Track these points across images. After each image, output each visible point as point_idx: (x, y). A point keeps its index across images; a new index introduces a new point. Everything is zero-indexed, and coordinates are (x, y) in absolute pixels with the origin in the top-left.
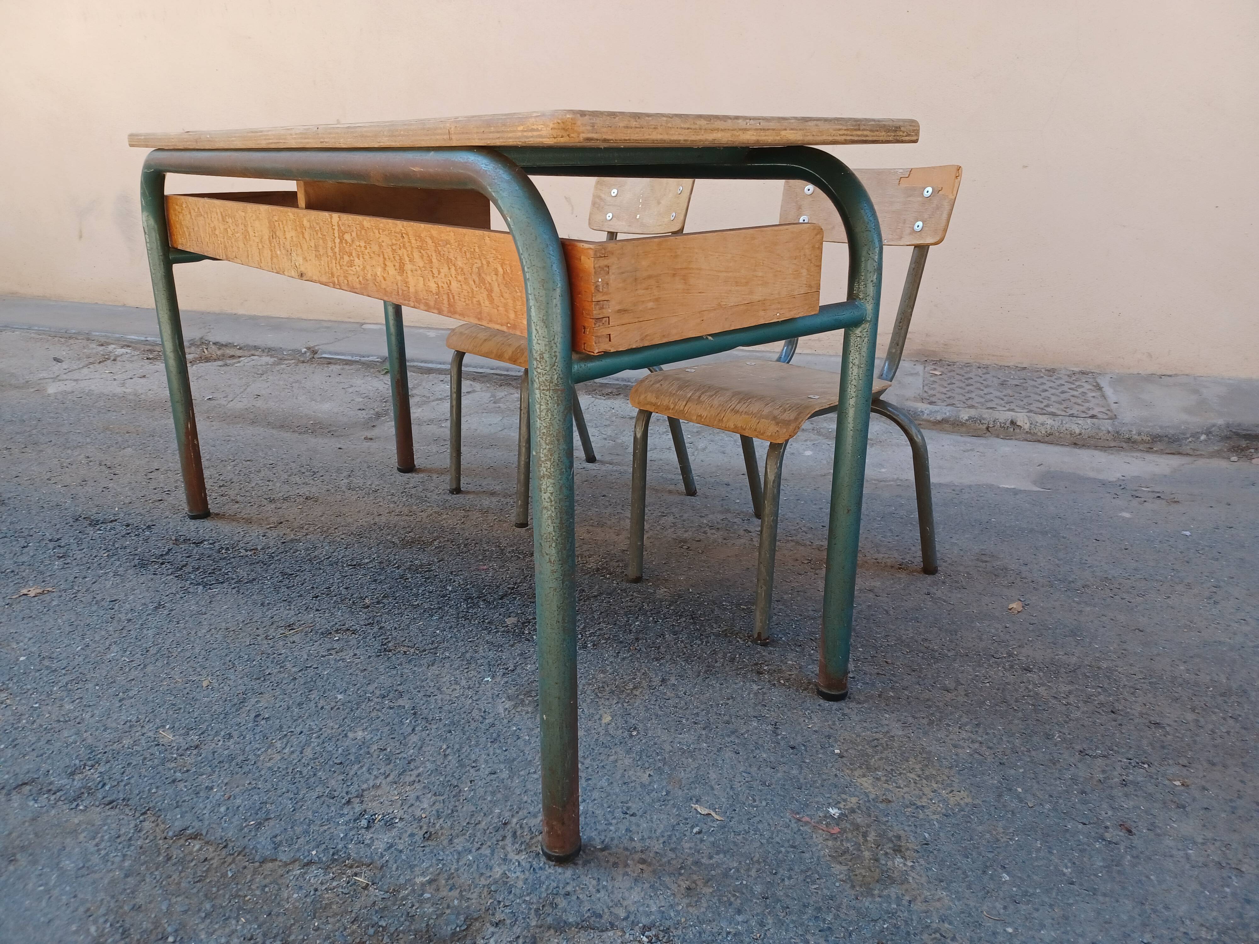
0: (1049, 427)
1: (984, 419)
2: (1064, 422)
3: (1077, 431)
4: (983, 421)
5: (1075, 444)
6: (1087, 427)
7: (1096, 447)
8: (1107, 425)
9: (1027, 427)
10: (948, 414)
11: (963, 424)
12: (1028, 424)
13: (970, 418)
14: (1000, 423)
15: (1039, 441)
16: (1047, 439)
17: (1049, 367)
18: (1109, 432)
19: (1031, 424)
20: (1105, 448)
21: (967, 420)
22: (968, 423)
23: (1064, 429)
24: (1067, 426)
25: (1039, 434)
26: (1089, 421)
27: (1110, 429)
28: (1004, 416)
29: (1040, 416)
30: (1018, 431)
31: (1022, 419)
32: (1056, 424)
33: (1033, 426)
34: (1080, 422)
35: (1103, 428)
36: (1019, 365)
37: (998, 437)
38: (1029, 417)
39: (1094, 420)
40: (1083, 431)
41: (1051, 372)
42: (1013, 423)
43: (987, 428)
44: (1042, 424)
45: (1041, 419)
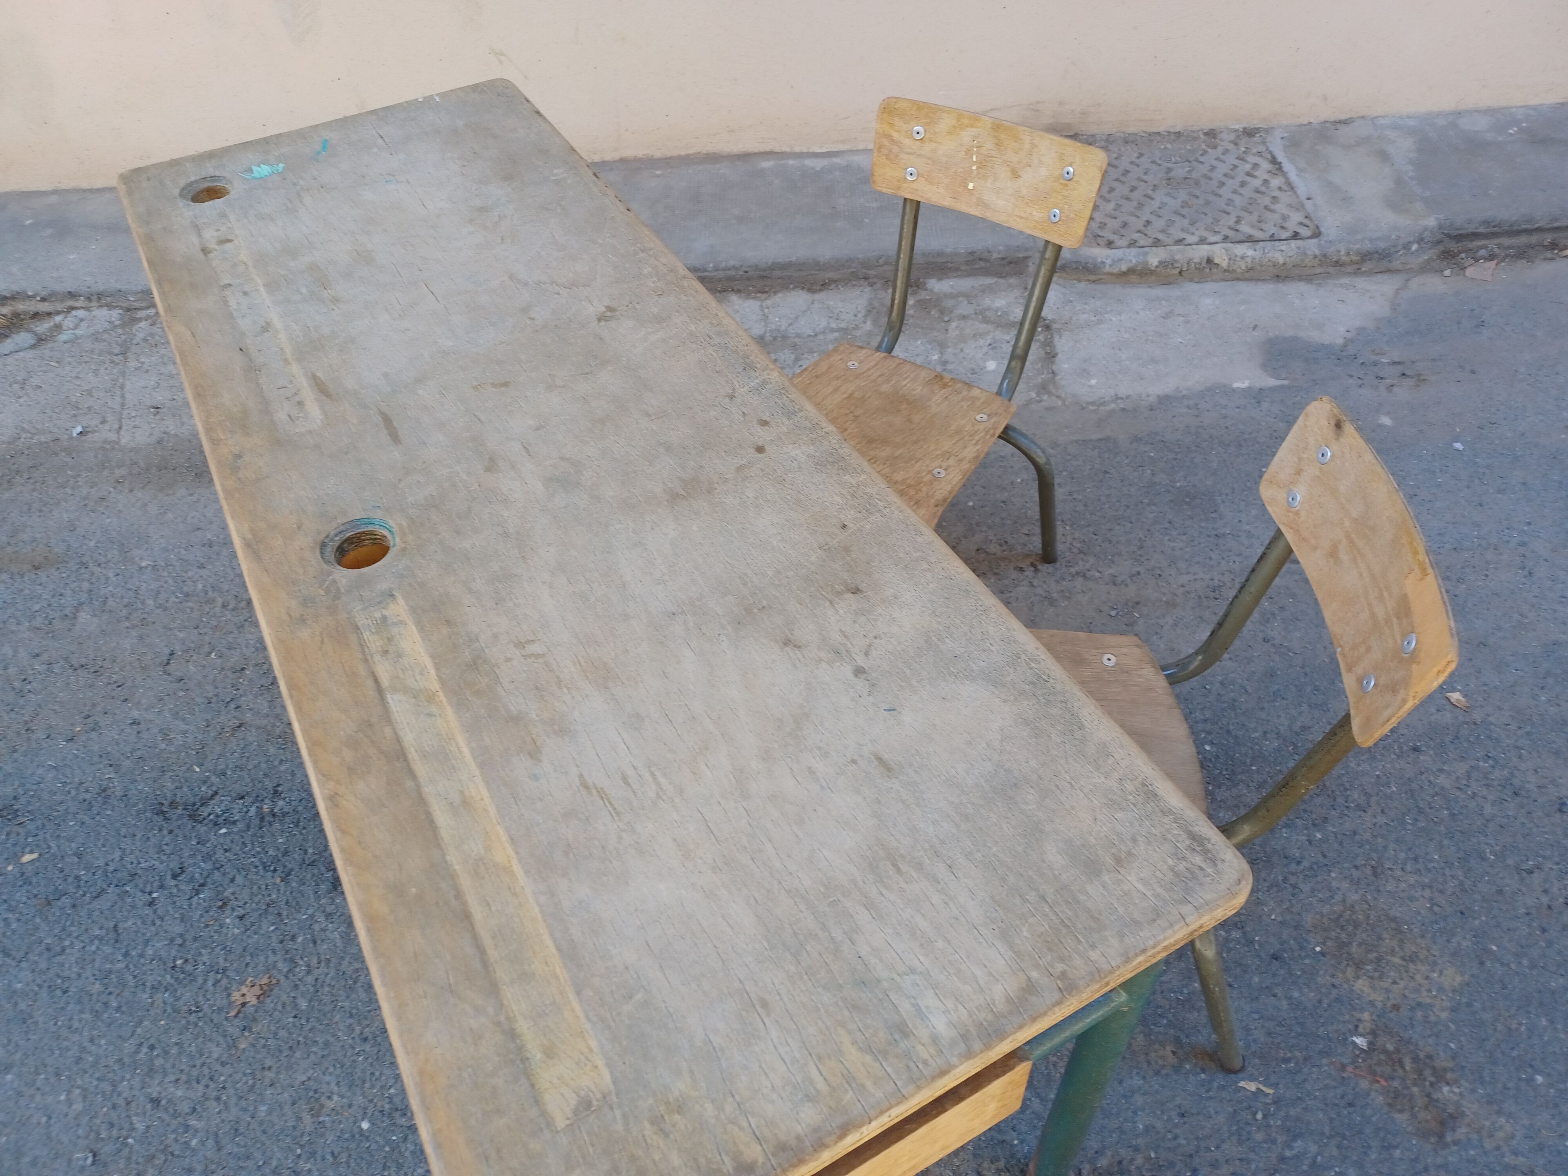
0: (1249, 260)
1: (1176, 261)
2: (1266, 251)
3: (1281, 261)
4: (1176, 265)
5: (1278, 276)
6: (1290, 254)
7: (1300, 278)
8: (1312, 247)
9: (1224, 264)
10: (1134, 261)
11: (1152, 272)
12: (1227, 260)
13: (1161, 262)
14: (1195, 263)
15: (1238, 279)
16: (1247, 275)
17: (1207, 126)
18: (1315, 257)
19: (1230, 259)
20: (1309, 279)
21: (1157, 267)
22: (1158, 269)
23: (1266, 260)
24: (1270, 255)
25: (1239, 270)
26: (1294, 244)
27: (1317, 252)
28: (1200, 253)
29: (1238, 246)
30: (1215, 270)
31: (1220, 254)
32: (1258, 254)
33: (1232, 262)
34: (1283, 248)
35: (1309, 253)
36: (1172, 130)
37: (1191, 280)
38: (1226, 250)
39: (1299, 242)
40: (1288, 260)
41: (1211, 134)
42: (1209, 261)
43: (1180, 273)
44: (1243, 258)
45: (1241, 250)
